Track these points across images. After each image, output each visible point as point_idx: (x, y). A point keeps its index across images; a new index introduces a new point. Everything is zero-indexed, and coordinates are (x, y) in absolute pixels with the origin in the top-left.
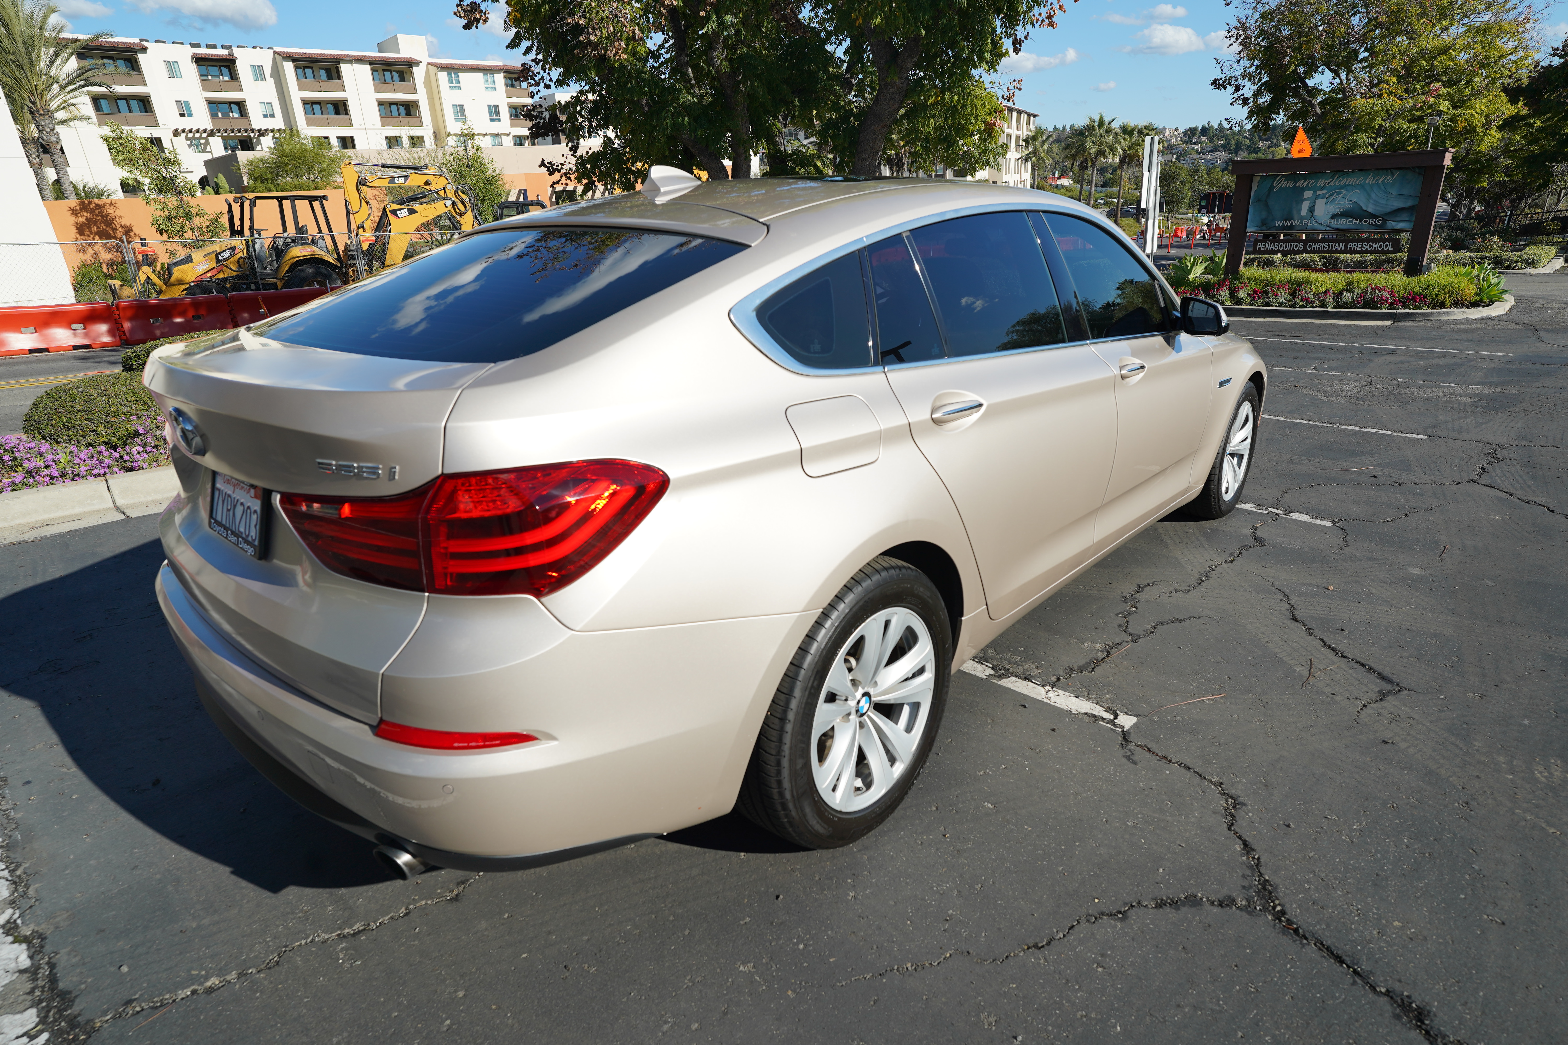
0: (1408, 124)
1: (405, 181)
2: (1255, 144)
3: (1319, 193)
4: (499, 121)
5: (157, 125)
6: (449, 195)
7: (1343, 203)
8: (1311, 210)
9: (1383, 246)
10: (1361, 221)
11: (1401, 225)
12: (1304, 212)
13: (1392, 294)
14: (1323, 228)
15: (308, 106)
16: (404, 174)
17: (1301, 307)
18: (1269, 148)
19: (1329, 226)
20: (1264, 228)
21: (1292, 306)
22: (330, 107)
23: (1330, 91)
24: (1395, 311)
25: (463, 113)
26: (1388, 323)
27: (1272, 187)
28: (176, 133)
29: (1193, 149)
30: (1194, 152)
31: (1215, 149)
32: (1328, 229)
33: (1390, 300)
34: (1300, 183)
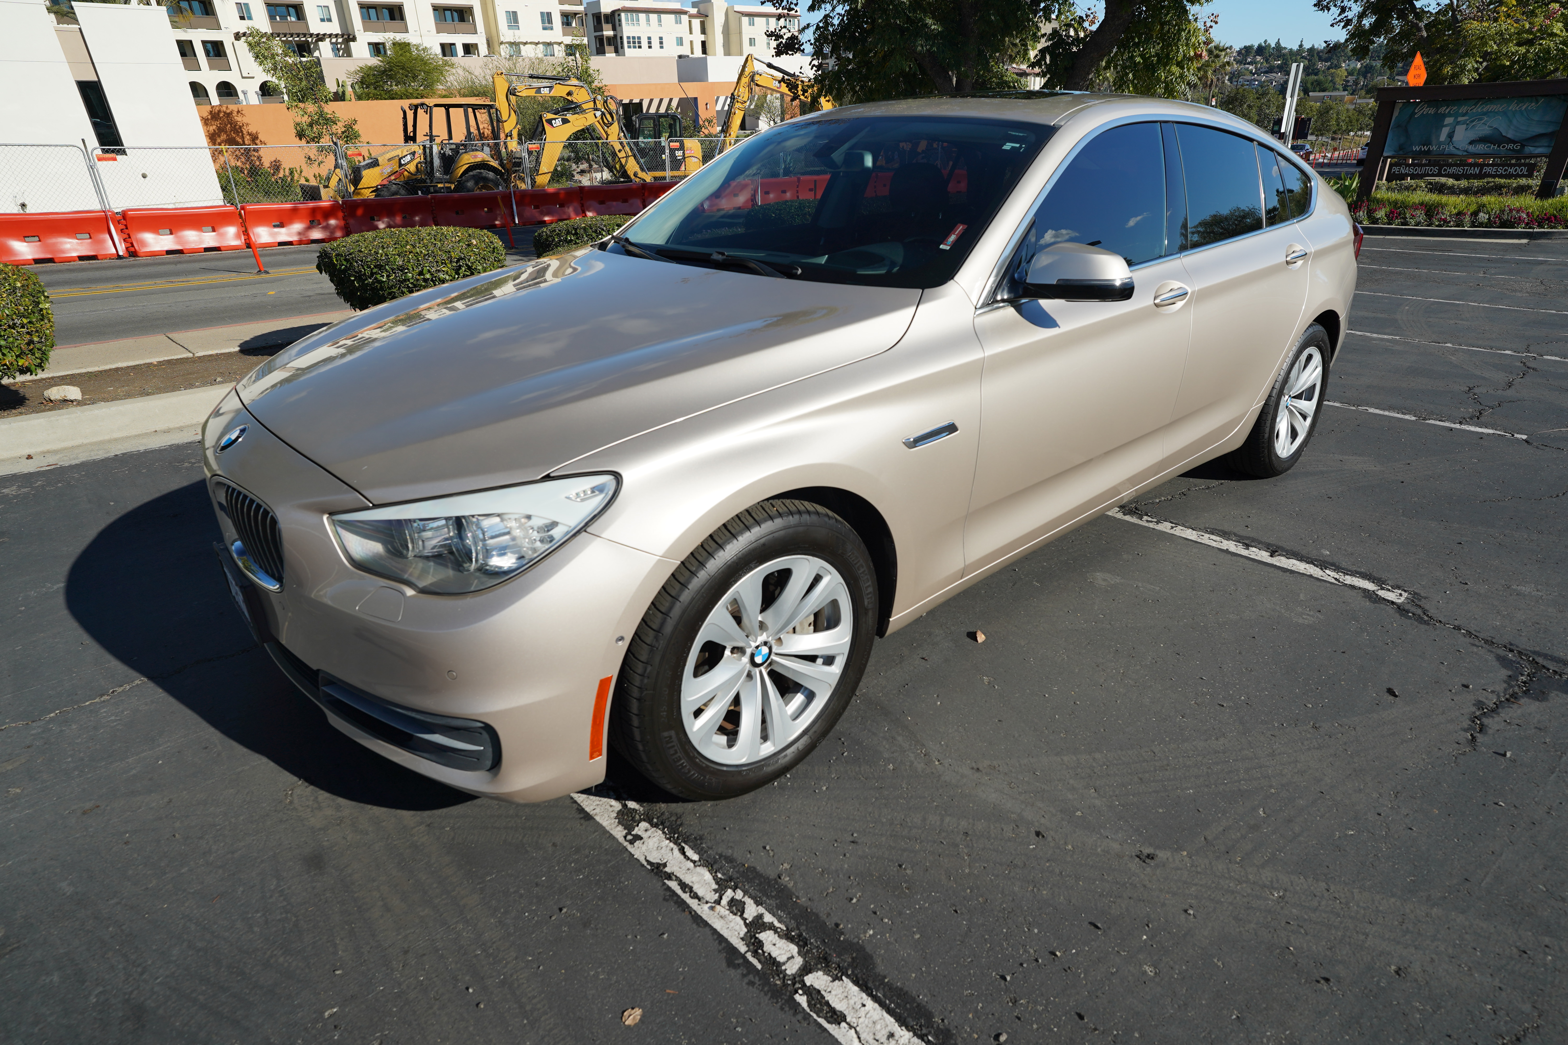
0: (1517, 48)
1: (550, 91)
2: (1314, 64)
3: (1460, 119)
4: (552, 29)
5: (219, 28)
6: (599, 106)
7: (1483, 129)
8: (1451, 136)
9: (1519, 170)
10: (1499, 146)
11: (1539, 150)
12: (1443, 137)
13: (1528, 214)
14: (1460, 153)
15: (365, 10)
16: (549, 84)
17: (1437, 226)
18: (1329, 68)
19: (1466, 151)
20: (1401, 152)
21: (1428, 226)
22: (386, 12)
23: (1436, 13)
24: (1532, 230)
25: (516, 20)
26: (1525, 241)
27: (1414, 113)
28: (237, 36)
29: (1247, 69)
30: (1248, 73)
31: (1270, 70)
32: (1465, 153)
33: (1526, 220)
34: (1442, 110)
